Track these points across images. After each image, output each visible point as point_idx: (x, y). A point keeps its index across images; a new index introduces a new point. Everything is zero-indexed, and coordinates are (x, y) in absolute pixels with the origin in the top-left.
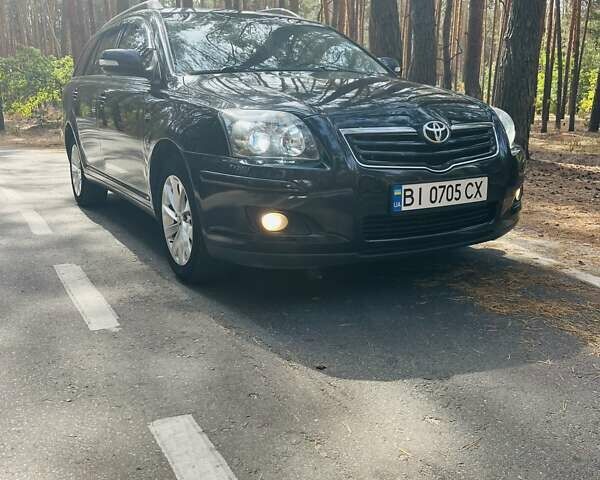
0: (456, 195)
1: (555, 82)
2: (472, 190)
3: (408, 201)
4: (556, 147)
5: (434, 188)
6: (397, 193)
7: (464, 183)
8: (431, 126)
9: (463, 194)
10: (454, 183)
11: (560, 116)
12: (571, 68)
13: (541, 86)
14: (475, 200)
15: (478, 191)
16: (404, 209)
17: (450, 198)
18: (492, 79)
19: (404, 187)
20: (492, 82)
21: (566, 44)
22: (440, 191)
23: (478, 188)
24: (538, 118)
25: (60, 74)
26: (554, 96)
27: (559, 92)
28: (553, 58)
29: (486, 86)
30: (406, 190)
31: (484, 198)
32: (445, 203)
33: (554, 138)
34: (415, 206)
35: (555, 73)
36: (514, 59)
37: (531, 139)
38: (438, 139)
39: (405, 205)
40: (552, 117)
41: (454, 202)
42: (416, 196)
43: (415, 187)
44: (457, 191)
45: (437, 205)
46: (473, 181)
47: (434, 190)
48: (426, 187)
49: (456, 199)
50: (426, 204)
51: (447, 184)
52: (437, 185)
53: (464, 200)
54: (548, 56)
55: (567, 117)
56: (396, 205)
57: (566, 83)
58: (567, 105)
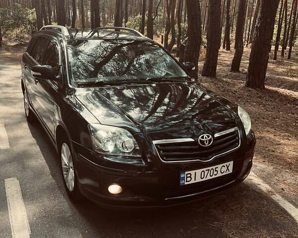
0: (215, 173)
1: (283, 30)
2: (224, 169)
3: (189, 179)
4: (280, 70)
5: (203, 171)
6: (182, 176)
7: (220, 166)
8: (203, 137)
9: (219, 172)
10: (214, 167)
11: (284, 48)
12: (292, 23)
13: (275, 31)
14: (226, 174)
15: (228, 169)
16: (186, 183)
17: (211, 175)
18: (251, 26)
19: (186, 173)
20: (251, 28)
21: (290, 9)
22: (206, 172)
23: (228, 167)
24: (273, 48)
25: (31, 17)
26: (281, 37)
27: (284, 35)
28: (283, 18)
29: (248, 29)
30: (187, 174)
31: (231, 171)
32: (209, 178)
33: (280, 63)
34: (193, 181)
35: (283, 25)
36: (260, 38)
37: (268, 64)
38: (207, 145)
39: (187, 181)
40: (280, 48)
41: (214, 177)
42: (193, 176)
43: (193, 172)
44: (216, 171)
45: (204, 179)
46: (225, 164)
47: (203, 173)
48: (199, 172)
49: (215, 175)
50: (199, 180)
51: (210, 168)
52: (204, 169)
53: (219, 175)
54: (280, 16)
55: (288, 48)
56: (182, 182)
57: (289, 30)
58: (288, 41)
